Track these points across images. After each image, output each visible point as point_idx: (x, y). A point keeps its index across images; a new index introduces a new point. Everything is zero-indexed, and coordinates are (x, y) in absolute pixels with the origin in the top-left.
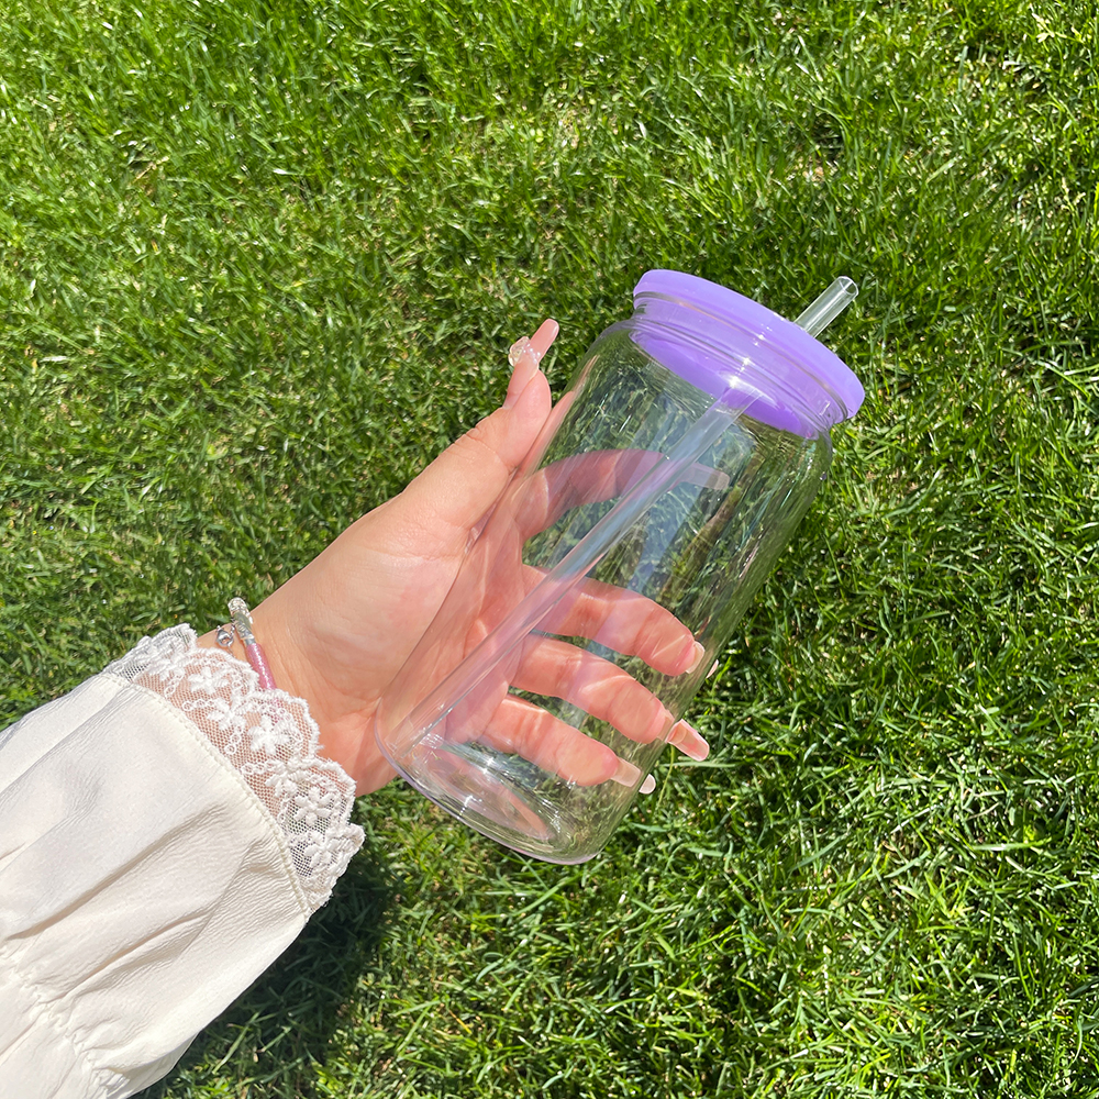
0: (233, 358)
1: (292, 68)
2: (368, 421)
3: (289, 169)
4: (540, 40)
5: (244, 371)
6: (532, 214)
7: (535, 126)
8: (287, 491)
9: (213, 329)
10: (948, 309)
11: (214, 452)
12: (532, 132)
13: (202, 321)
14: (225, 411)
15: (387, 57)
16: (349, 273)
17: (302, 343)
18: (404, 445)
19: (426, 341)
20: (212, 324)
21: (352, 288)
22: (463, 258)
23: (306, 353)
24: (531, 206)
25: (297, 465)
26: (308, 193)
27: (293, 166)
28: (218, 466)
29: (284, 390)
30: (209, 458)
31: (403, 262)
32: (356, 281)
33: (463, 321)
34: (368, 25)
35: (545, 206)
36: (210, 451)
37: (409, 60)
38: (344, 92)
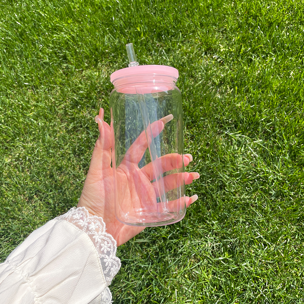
0: (13, 134)
1: (30, 56)
2: (51, 151)
3: (29, 83)
4: (97, 50)
5: (16, 138)
6: (95, 95)
7: (96, 71)
8: (28, 171)
9: (7, 127)
10: (201, 118)
11: (7, 160)
12: (95, 73)
13: (4, 124)
14: (10, 149)
15: (56, 53)
16: (45, 111)
17: (32, 130)
18: (61, 157)
19: (67, 128)
20: (7, 125)
21: (46, 115)
22: (77, 106)
23: (34, 132)
24: (95, 93)
25: (31, 163)
26: (34, 89)
27: (30, 82)
28: (8, 165)
29: (27, 143)
30: (5, 162)
31: (61, 107)
32: (47, 113)
33: (77, 123)
34: (50, 45)
35: (99, 92)
36: (6, 160)
37: (62, 54)
38: (44, 63)
